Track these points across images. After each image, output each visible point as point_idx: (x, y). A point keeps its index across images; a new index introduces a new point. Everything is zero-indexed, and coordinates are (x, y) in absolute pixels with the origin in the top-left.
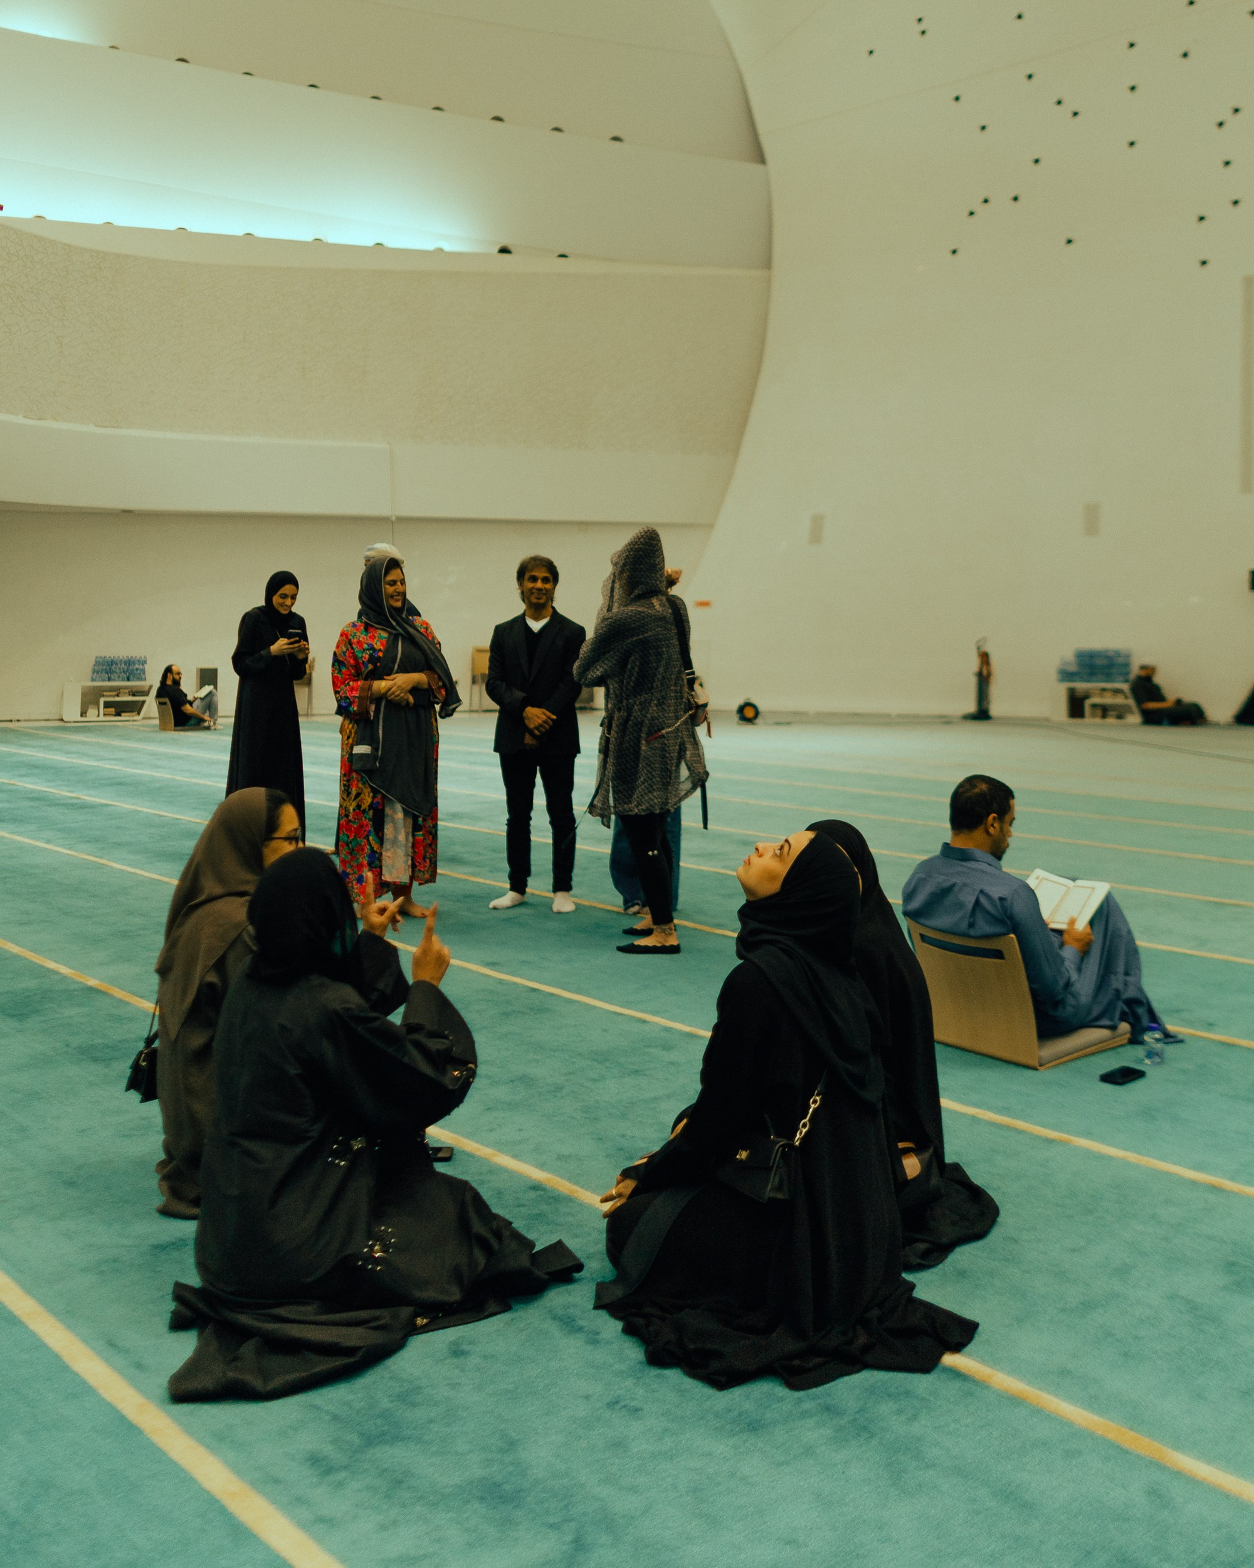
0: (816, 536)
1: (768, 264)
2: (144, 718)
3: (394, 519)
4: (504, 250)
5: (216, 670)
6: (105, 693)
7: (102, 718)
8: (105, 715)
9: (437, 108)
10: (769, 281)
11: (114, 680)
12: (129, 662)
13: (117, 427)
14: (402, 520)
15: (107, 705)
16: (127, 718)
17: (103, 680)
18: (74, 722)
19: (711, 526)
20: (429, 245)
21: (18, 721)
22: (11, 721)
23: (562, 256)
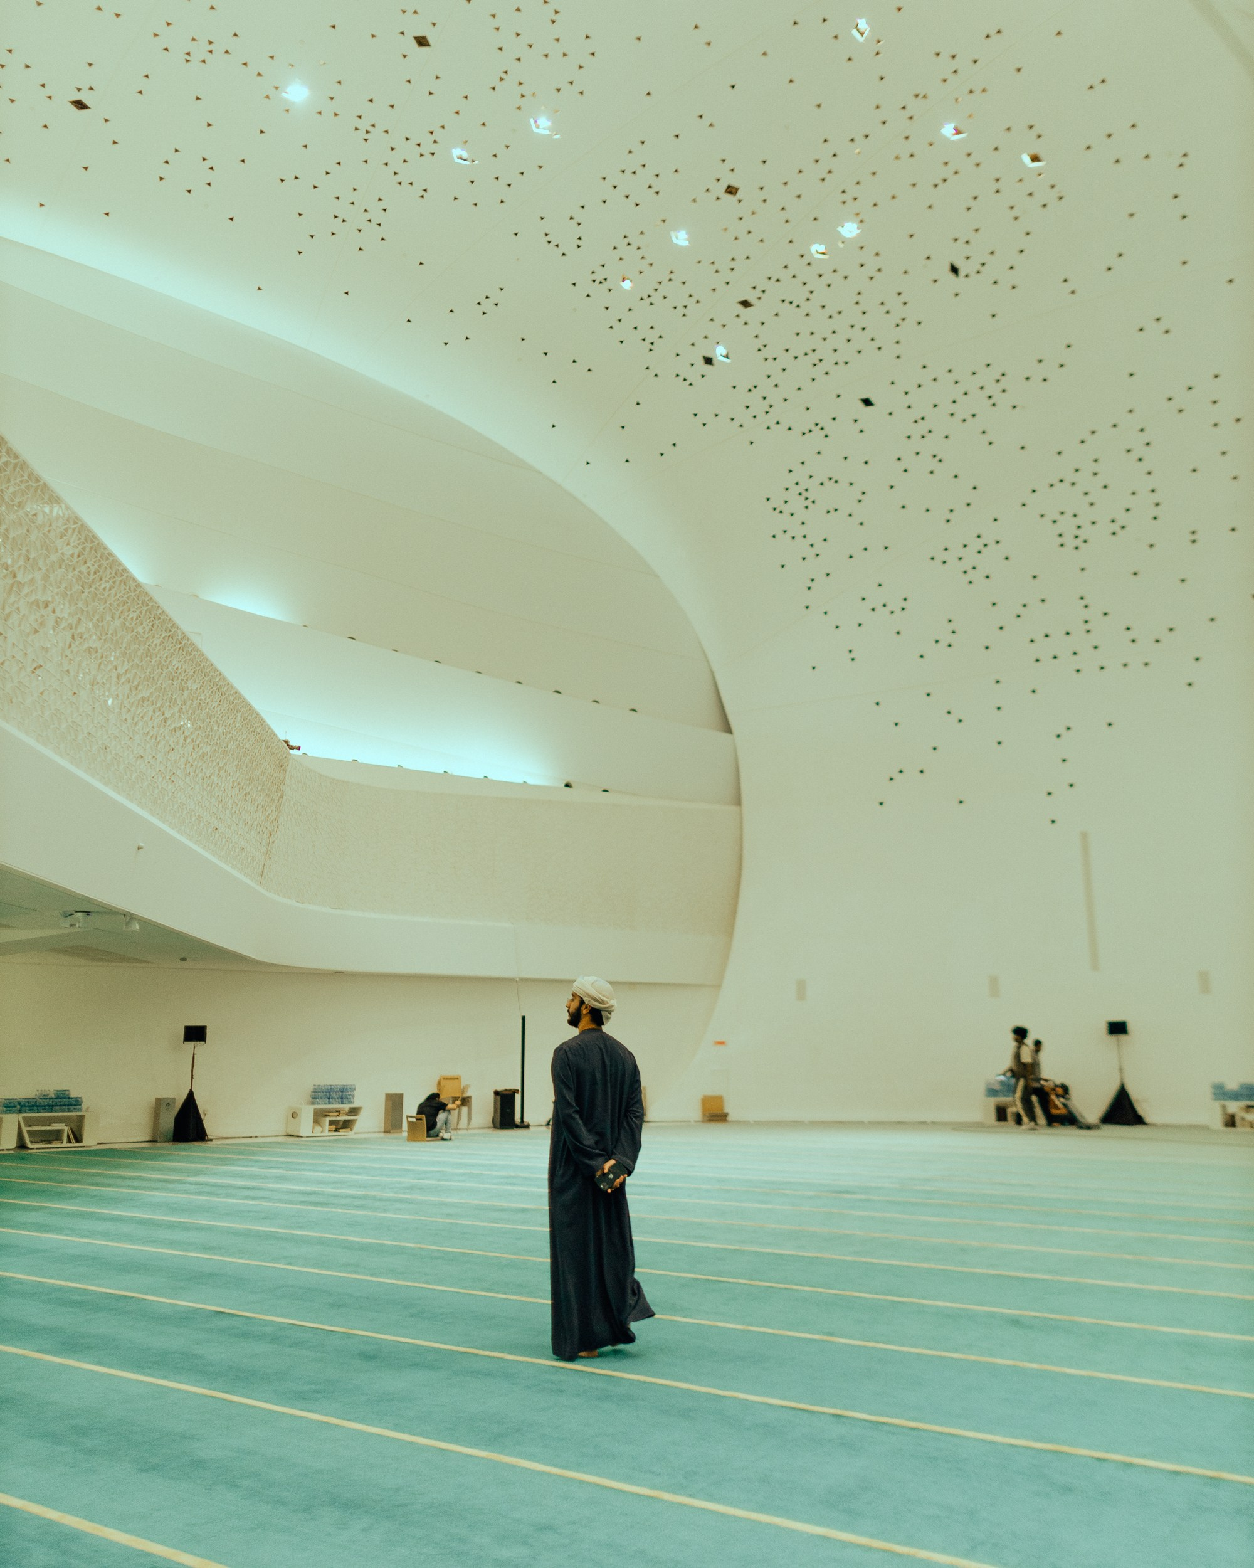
0: (801, 994)
1: (738, 801)
2: (355, 1133)
3: (517, 980)
4: (567, 785)
5: (402, 1094)
6: (330, 1114)
7: (327, 1133)
8: (329, 1131)
9: (519, 682)
10: (741, 814)
11: (333, 1104)
12: (343, 1090)
13: (342, 909)
14: (523, 980)
15: (331, 1123)
16: (343, 1134)
17: (325, 1104)
18: (307, 1137)
19: (718, 987)
20: (518, 779)
21: (256, 1137)
22: (251, 1137)
23: (605, 791)
